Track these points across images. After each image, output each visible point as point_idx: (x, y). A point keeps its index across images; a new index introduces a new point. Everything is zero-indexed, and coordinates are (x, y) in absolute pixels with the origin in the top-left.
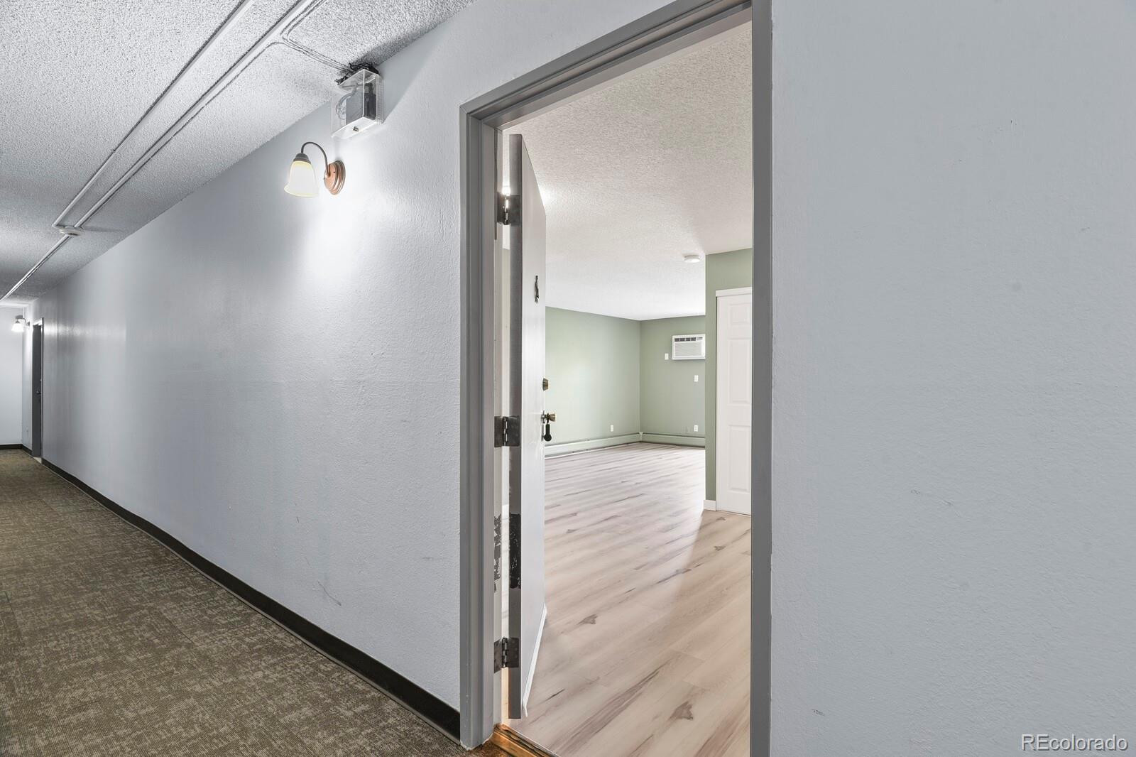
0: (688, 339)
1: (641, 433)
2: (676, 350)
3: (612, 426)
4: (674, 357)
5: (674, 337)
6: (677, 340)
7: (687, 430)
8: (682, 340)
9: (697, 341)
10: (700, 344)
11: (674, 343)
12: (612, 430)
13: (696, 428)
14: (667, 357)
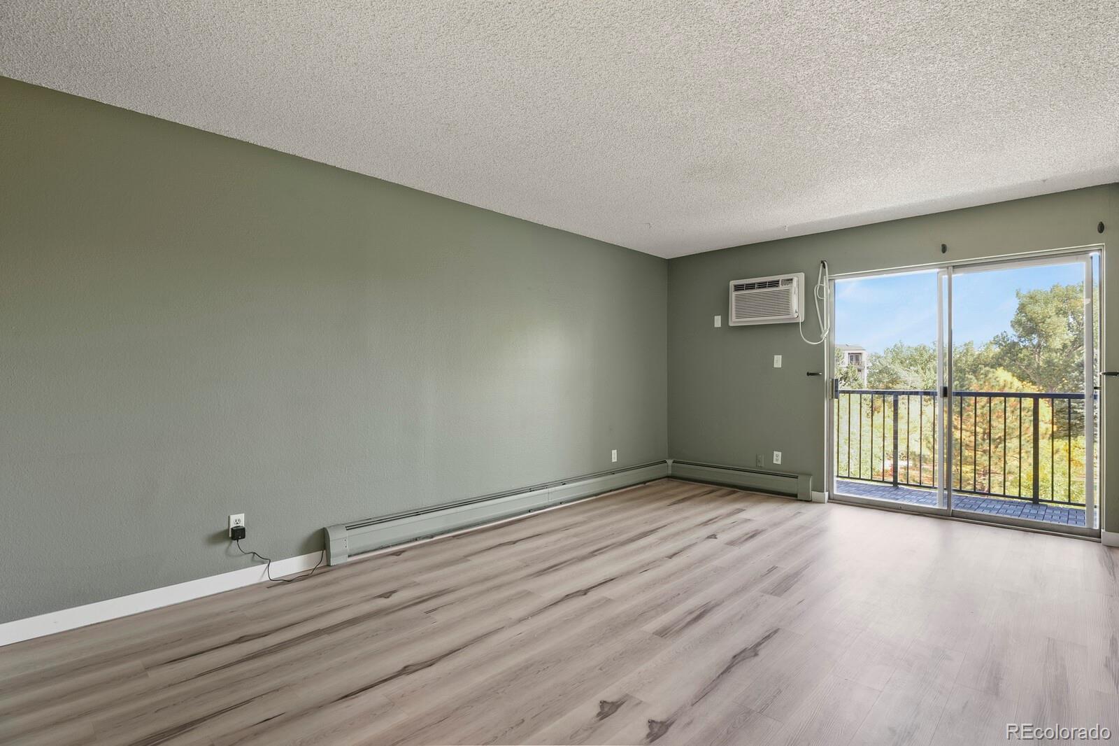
0: (762, 285)
1: (670, 462)
2: (737, 308)
3: (614, 452)
4: (734, 321)
5: (733, 283)
6: (738, 288)
7: (758, 461)
8: (751, 286)
9: (781, 287)
10: (788, 292)
11: (733, 295)
12: (614, 459)
13: (777, 458)
14: (718, 322)
